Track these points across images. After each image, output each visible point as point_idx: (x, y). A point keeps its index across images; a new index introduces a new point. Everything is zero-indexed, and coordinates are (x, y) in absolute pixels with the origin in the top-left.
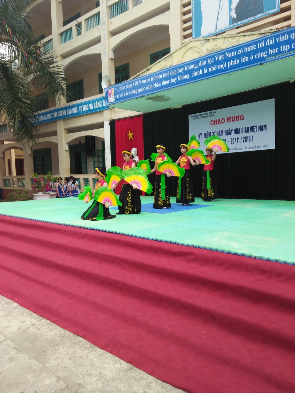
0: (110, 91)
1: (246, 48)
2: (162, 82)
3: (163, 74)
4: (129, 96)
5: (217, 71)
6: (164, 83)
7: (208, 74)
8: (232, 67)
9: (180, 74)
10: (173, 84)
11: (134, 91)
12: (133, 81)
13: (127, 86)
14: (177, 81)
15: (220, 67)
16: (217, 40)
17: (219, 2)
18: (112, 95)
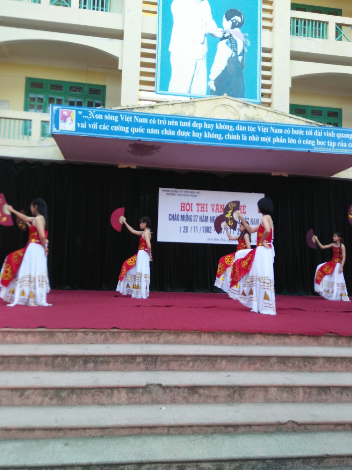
0: (65, 113)
1: (294, 131)
2: (178, 131)
3: (181, 122)
4: (110, 132)
5: (259, 143)
6: (180, 133)
7: (248, 142)
8: (277, 144)
9: (208, 130)
10: (196, 139)
11: (123, 127)
12: (121, 114)
13: (107, 117)
14: (202, 137)
15: (263, 139)
16: (259, 109)
17: (195, 66)
18: (69, 119)
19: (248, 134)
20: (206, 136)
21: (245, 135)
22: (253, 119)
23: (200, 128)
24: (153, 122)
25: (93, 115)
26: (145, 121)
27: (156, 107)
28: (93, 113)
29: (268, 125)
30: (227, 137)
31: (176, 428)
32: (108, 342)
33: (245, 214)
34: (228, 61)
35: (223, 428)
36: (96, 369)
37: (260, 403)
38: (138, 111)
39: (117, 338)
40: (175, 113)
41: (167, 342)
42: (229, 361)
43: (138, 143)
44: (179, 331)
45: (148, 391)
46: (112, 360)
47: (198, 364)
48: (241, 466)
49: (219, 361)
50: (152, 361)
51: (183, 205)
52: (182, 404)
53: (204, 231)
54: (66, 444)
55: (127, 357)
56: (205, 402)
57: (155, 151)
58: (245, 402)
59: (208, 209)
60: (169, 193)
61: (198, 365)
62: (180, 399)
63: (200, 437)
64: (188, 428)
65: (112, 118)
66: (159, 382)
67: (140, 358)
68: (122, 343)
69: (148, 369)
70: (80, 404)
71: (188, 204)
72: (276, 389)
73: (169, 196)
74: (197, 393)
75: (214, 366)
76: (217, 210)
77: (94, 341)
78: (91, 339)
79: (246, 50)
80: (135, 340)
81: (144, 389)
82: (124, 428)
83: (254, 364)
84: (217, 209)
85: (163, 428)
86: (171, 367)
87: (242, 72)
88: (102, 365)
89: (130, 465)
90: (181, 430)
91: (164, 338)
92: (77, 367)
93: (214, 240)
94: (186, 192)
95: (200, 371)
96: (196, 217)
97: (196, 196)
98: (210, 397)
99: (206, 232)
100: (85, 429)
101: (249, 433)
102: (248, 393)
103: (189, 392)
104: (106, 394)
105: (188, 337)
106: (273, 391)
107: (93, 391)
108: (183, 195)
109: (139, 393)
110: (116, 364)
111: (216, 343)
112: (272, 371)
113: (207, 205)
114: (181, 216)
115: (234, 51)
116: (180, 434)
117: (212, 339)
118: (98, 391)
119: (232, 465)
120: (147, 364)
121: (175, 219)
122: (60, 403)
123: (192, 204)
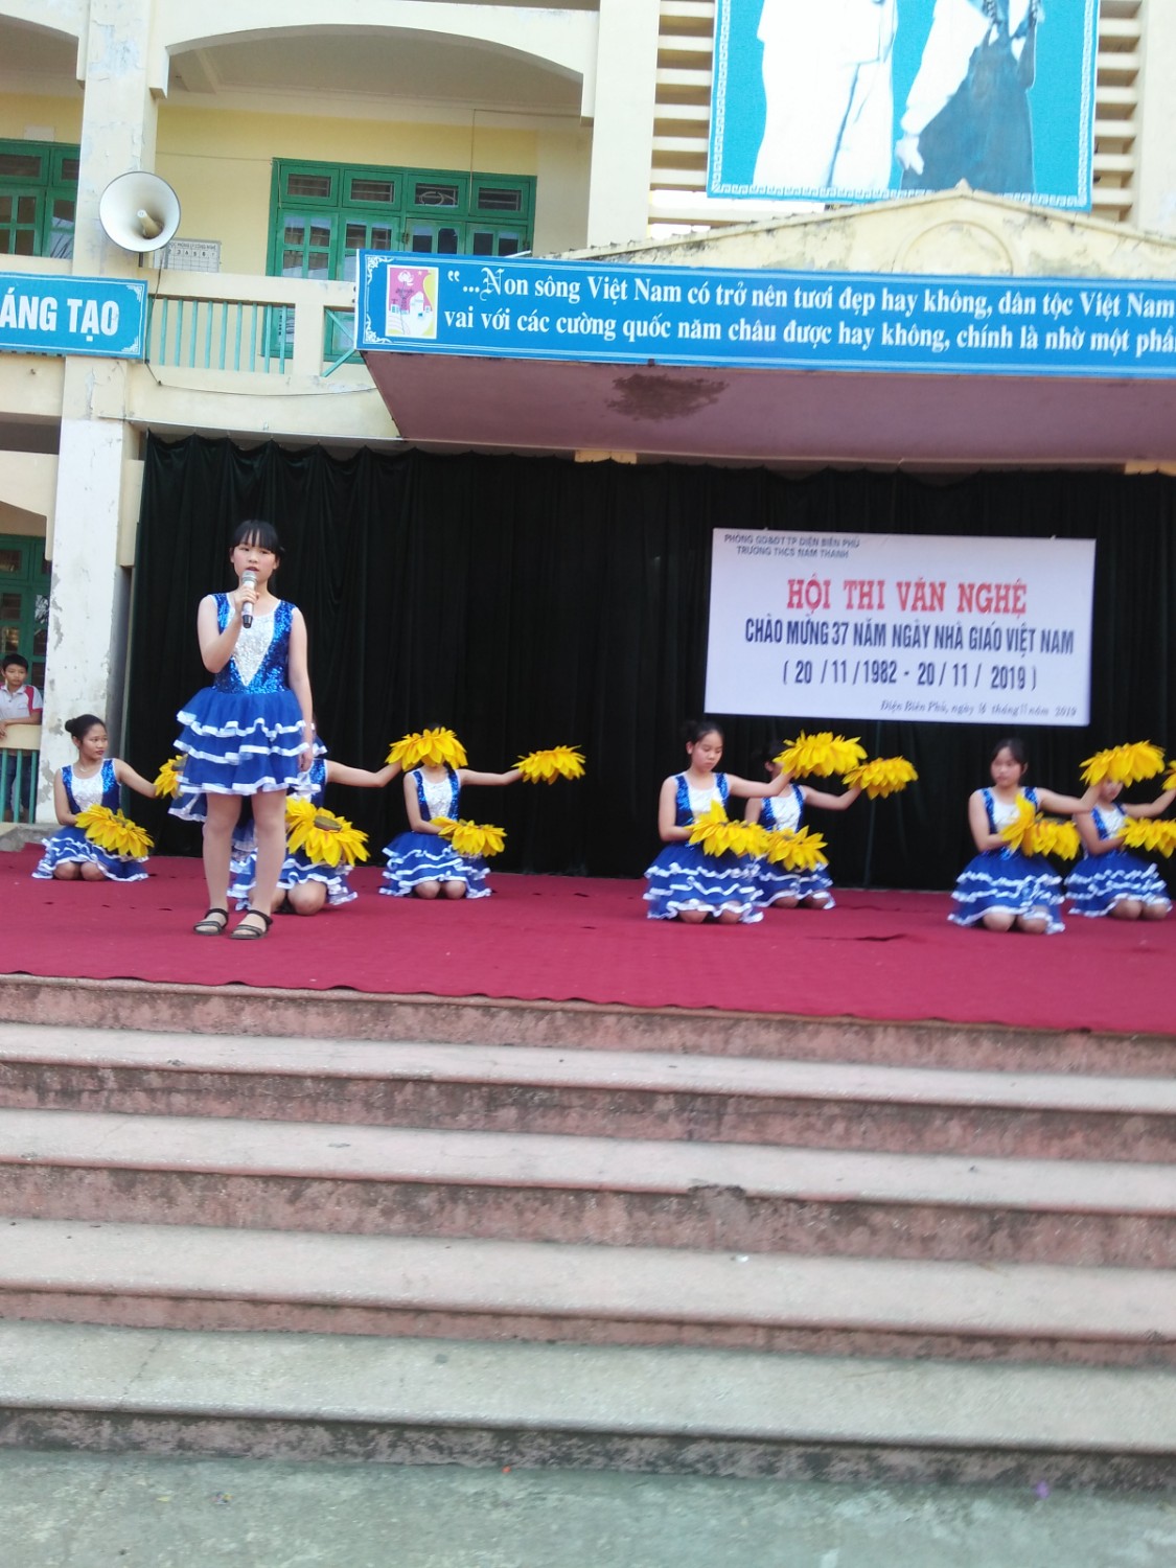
0: (406, 278)
2: (787, 324)
3: (797, 293)
4: (551, 339)
5: (1085, 355)
6: (794, 333)
7: (1042, 354)
8: (1151, 358)
9: (894, 318)
10: (853, 351)
11: (595, 321)
12: (591, 273)
13: (543, 286)
14: (871, 342)
15: (1100, 341)
16: (1088, 233)
17: (850, 85)
18: (416, 301)
19: (1044, 324)
20: (886, 339)
21: (1031, 328)
22: (1062, 269)
23: (865, 313)
24: (702, 296)
25: (495, 284)
26: (673, 294)
27: (711, 243)
28: (496, 275)
29: (1119, 290)
30: (965, 340)
31: (794, 1334)
32: (560, 1043)
33: (1022, 616)
34: (973, 60)
35: (956, 1343)
36: (524, 1128)
37: (1083, 1266)
38: (647, 260)
39: (587, 1032)
40: (779, 263)
41: (756, 1053)
42: (974, 1123)
43: (646, 373)
44: (794, 1018)
45: (698, 1207)
46: (575, 1101)
47: (863, 1129)
48: (1020, 1469)
49: (938, 1123)
50: (706, 1112)
51: (796, 588)
52: (813, 1255)
53: (871, 676)
54: (441, 1360)
55: (624, 1094)
56: (891, 1254)
57: (703, 400)
58: (1033, 1260)
59: (885, 601)
60: (747, 544)
61: (865, 1133)
62: (806, 1240)
63: (877, 1366)
64: (836, 1334)
65: (560, 289)
66: (734, 1182)
67: (667, 1098)
68: (602, 1048)
69: (696, 1136)
70: (478, 1234)
71: (813, 583)
72: (1143, 1223)
73: (745, 556)
74: (864, 1222)
75: (920, 1136)
76: (920, 604)
77: (514, 1037)
78: (507, 1029)
79: (1040, 16)
80: (648, 1040)
81: (683, 1200)
82: (622, 1320)
83: (1062, 1137)
84: (916, 599)
85: (750, 1330)
86: (770, 1135)
87: (1023, 98)
88: (543, 1116)
89: (645, 1441)
90: (813, 1339)
91: (745, 1037)
92: (463, 1117)
93: (904, 706)
94: (808, 542)
95: (873, 1150)
96: (842, 629)
97: (844, 554)
98: (909, 1238)
99: (876, 681)
100: (497, 1314)
101: (1045, 1363)
102: (1042, 1234)
103: (837, 1218)
104: (560, 1208)
105: (826, 1039)
106: (1134, 1230)
107: (519, 1197)
108: (796, 552)
109: (668, 1212)
110: (590, 1113)
111: (924, 1060)
112: (1126, 1161)
113: (881, 584)
114: (790, 624)
115: (996, 21)
116: (809, 1352)
117: (912, 1049)
118: (536, 1199)
119: (991, 1463)
120: (690, 1120)
121: (768, 636)
122: (416, 1227)
123: (827, 583)
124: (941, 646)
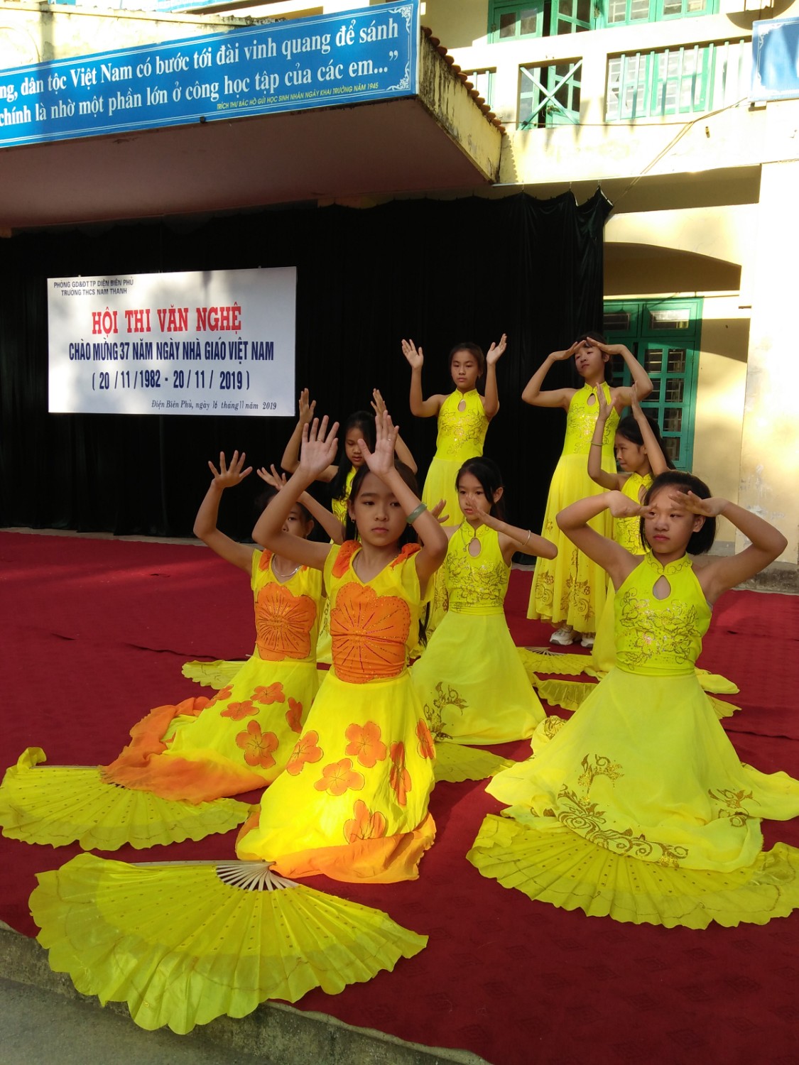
1: (162, 62)
7: (51, 124)
8: (119, 115)
19: (49, 99)
21: (41, 104)
29: (94, 62)
33: (238, 331)
51: (97, 318)
53: (145, 382)
59: (151, 325)
71: (107, 314)
76: (172, 326)
84: (171, 322)
93: (165, 405)
94: (102, 283)
96: (126, 347)
97: (124, 291)
99: (147, 386)
113: (148, 312)
114: (94, 345)
121: (83, 355)
123: (115, 313)
124: (187, 358)
